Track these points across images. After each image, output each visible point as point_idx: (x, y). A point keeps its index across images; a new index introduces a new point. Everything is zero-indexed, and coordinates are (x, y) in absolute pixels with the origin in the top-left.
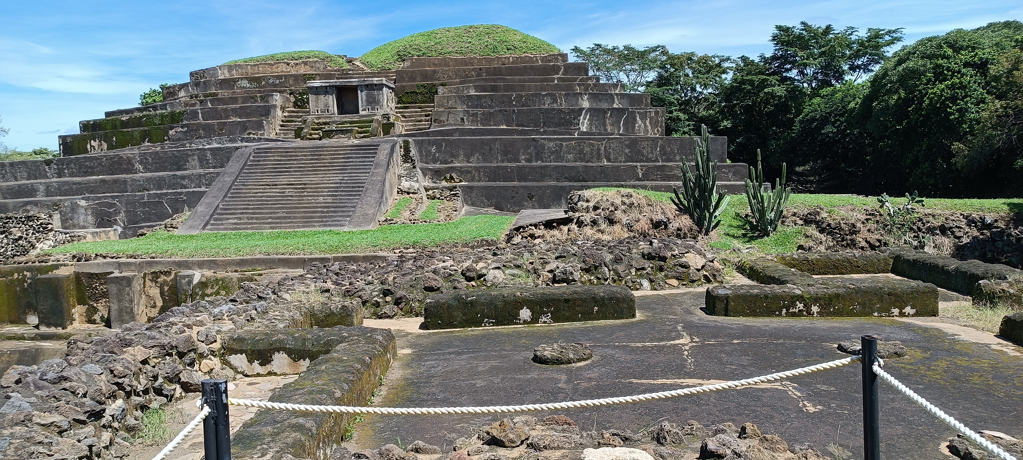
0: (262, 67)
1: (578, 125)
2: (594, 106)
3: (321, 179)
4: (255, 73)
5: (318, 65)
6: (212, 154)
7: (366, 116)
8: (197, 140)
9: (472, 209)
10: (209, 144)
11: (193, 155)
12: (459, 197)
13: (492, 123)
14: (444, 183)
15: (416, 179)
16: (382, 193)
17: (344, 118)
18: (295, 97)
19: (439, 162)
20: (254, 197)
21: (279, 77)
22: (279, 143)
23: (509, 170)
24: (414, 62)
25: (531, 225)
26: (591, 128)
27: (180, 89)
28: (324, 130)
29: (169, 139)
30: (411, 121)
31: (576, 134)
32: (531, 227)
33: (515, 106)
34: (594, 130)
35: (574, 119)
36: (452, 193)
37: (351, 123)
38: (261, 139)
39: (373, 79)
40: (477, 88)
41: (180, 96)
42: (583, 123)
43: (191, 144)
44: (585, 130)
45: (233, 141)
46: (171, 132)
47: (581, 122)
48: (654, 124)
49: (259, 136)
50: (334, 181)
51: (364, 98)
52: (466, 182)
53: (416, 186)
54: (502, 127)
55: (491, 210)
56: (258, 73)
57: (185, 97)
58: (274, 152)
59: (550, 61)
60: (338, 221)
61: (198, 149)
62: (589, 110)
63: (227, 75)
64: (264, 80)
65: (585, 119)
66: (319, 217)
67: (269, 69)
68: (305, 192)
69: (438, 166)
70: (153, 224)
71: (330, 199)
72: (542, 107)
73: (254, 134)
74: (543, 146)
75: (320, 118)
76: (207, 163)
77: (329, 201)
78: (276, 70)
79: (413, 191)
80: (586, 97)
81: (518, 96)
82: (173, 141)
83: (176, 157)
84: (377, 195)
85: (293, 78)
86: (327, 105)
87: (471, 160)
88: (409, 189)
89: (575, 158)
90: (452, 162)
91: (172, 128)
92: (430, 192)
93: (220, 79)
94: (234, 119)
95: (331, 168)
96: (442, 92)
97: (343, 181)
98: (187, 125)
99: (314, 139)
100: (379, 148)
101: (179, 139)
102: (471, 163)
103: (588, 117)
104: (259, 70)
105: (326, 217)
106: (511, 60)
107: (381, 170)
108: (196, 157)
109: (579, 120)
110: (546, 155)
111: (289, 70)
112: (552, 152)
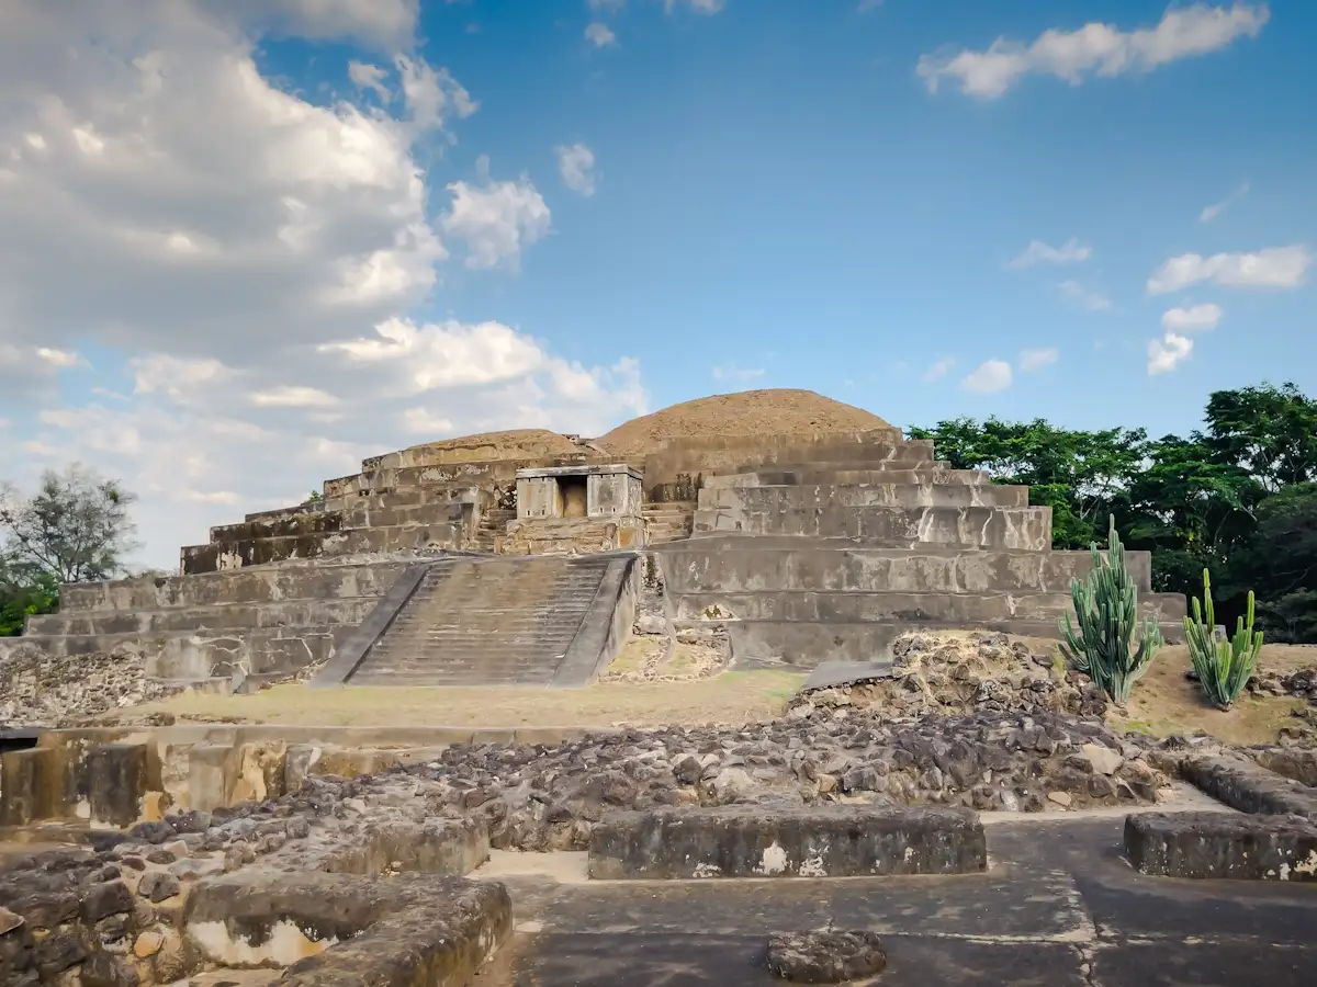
0: (461, 452)
1: (916, 532)
2: (941, 503)
4: (450, 460)
5: (537, 448)
6: (375, 573)
7: (597, 519)
8: (359, 553)
9: (746, 659)
11: (349, 574)
12: (726, 640)
13: (784, 529)
14: (705, 619)
15: (662, 611)
16: (609, 632)
18: (499, 493)
19: (700, 588)
21: (480, 465)
22: (470, 558)
23: (805, 601)
24: (673, 444)
25: (831, 687)
26: (935, 537)
27: (346, 483)
29: (323, 552)
30: (664, 527)
31: (912, 546)
32: (830, 690)
33: (819, 504)
34: (940, 540)
35: (910, 525)
36: (716, 634)
38: (446, 552)
39: (611, 466)
40: (763, 478)
41: (345, 492)
42: (923, 531)
43: (349, 559)
44: (926, 540)
45: (407, 554)
46: (326, 543)
47: (920, 527)
48: (1036, 531)
49: (443, 548)
50: (539, 614)
51: (597, 493)
52: (738, 618)
53: (662, 623)
54: (797, 534)
55: (775, 661)
56: (453, 460)
57: (351, 493)
59: (874, 439)
60: (538, 674)
61: (357, 567)
62: (933, 510)
63: (412, 464)
64: (460, 469)
65: (926, 523)
66: (511, 668)
67: (468, 454)
68: (495, 630)
69: (697, 593)
71: (529, 641)
72: (861, 505)
73: (436, 545)
74: (860, 564)
75: (531, 522)
76: (368, 586)
77: (528, 643)
78: (479, 455)
79: (656, 630)
80: (928, 490)
81: (823, 489)
82: (328, 554)
83: (328, 577)
84: (600, 636)
85: (500, 466)
86: (542, 504)
88: (651, 627)
89: (909, 582)
90: (718, 587)
91: (328, 537)
92: (682, 633)
93: (401, 469)
94: (413, 525)
96: (711, 484)
97: (552, 615)
98: (348, 532)
99: (520, 552)
100: (610, 564)
101: (335, 552)
102: (747, 586)
103: (931, 520)
104: (454, 456)
105: (521, 668)
106: (816, 438)
107: (608, 599)
108: (352, 578)
109: (918, 526)
110: (865, 578)
111: (495, 456)
112: (874, 574)
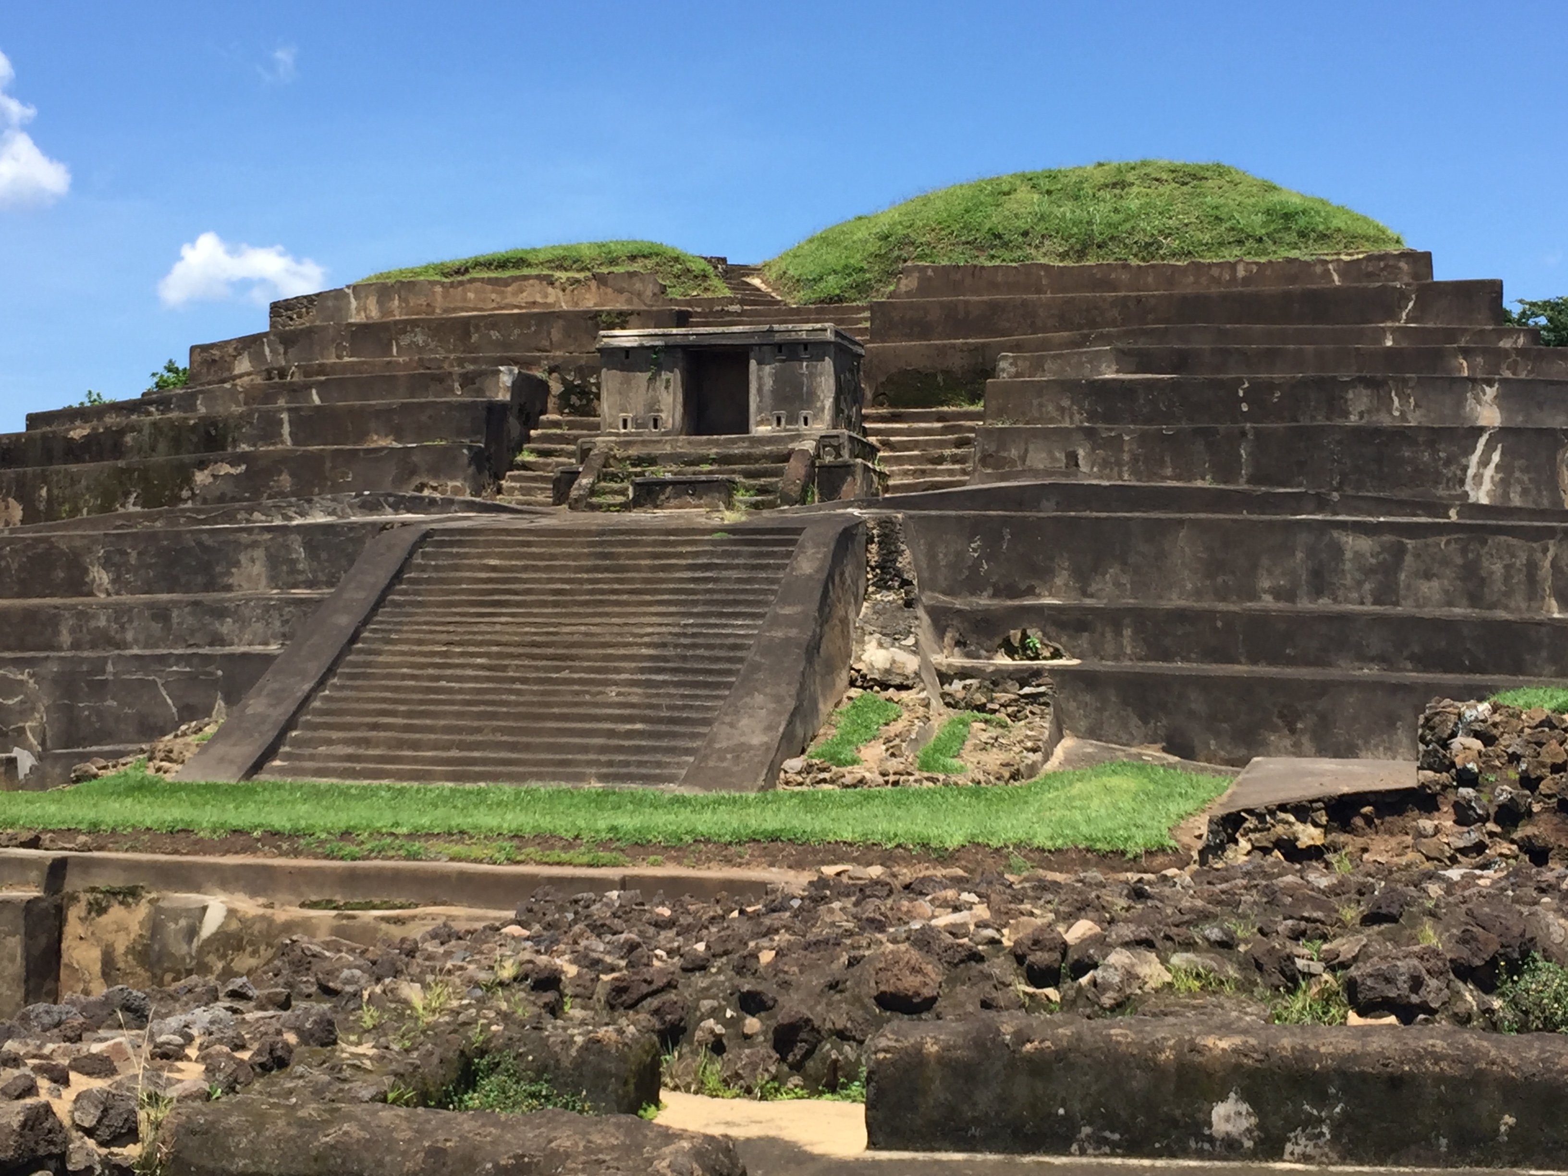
0: (476, 292)
1: (1462, 482)
2: (1519, 420)
3: (616, 629)
4: (455, 310)
5: (638, 286)
6: (307, 546)
7: (770, 440)
8: (270, 502)
9: (1090, 747)
10: (302, 515)
11: (255, 545)
12: (1046, 704)
13: (1169, 472)
14: (1003, 660)
15: (911, 641)
17: (701, 444)
18: (564, 381)
19: (990, 591)
20: (413, 677)
21: (521, 320)
22: (504, 516)
23: (1219, 624)
24: (930, 279)
25: (1283, 808)
26: (1506, 495)
27: (239, 353)
28: (639, 480)
29: (193, 496)
30: (910, 460)
31: (1453, 513)
32: (1281, 815)
33: (1246, 417)
34: (1516, 500)
35: (1448, 463)
36: (1027, 690)
37: (724, 460)
38: (451, 502)
39: (798, 327)
40: (1124, 358)
41: (237, 372)
42: (1478, 479)
43: (250, 511)
44: (1484, 500)
45: (371, 506)
46: (201, 477)
47: (1471, 472)
49: (449, 495)
50: (656, 639)
51: (769, 383)
52: (1074, 657)
53: (911, 663)
54: (1199, 483)
55: (1153, 753)
56: (463, 309)
57: (248, 374)
58: (488, 544)
59: (1370, 276)
60: (659, 764)
61: (268, 529)
62: (1503, 434)
63: (374, 313)
64: (477, 328)
65: (1484, 462)
66: (603, 749)
67: (494, 296)
68: (564, 669)
69: (984, 601)
70: (121, 747)
71: (636, 695)
72: (1340, 422)
73: (435, 489)
74: (1338, 551)
75: (628, 444)
76: (293, 571)
77: (634, 699)
78: (515, 301)
79: (898, 681)
80: (1490, 392)
81: (1255, 386)
82: (205, 501)
83: (205, 549)
84: (783, 689)
85: (561, 323)
86: (653, 406)
87: (1093, 588)
88: (888, 671)
89: (1447, 592)
90: (1030, 591)
91: (202, 465)
92: (957, 686)
93: (352, 325)
94: (383, 443)
95: (648, 598)
96: (1013, 370)
97: (683, 641)
98: (246, 458)
99: (608, 507)
100: (801, 538)
101: (221, 499)
102: (1092, 596)
103: (1496, 457)
104: (465, 299)
105: (620, 749)
106: (1241, 272)
107: (802, 610)
108: (259, 553)
109: (1465, 468)
110: (1348, 581)
111: (551, 300)
112: (1370, 572)
